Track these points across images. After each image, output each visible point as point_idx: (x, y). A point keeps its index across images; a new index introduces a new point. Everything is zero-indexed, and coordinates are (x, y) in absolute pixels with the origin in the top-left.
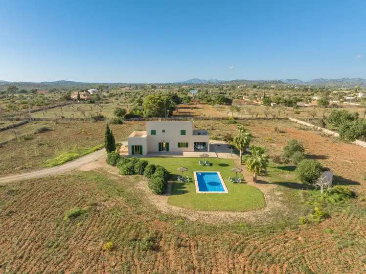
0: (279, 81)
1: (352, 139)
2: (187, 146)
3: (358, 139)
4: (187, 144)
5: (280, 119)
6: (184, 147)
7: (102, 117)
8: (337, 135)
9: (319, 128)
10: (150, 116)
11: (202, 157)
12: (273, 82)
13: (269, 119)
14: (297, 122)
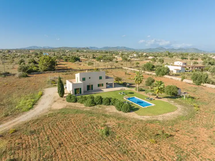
0: (87, 48)
1: (163, 75)
2: (103, 86)
3: (166, 75)
4: (103, 84)
5: (118, 68)
6: (101, 86)
7: (8, 73)
8: (155, 74)
9: (143, 71)
10: (45, 71)
11: (121, 90)
12: (84, 48)
13: (113, 68)
14: (128, 69)
